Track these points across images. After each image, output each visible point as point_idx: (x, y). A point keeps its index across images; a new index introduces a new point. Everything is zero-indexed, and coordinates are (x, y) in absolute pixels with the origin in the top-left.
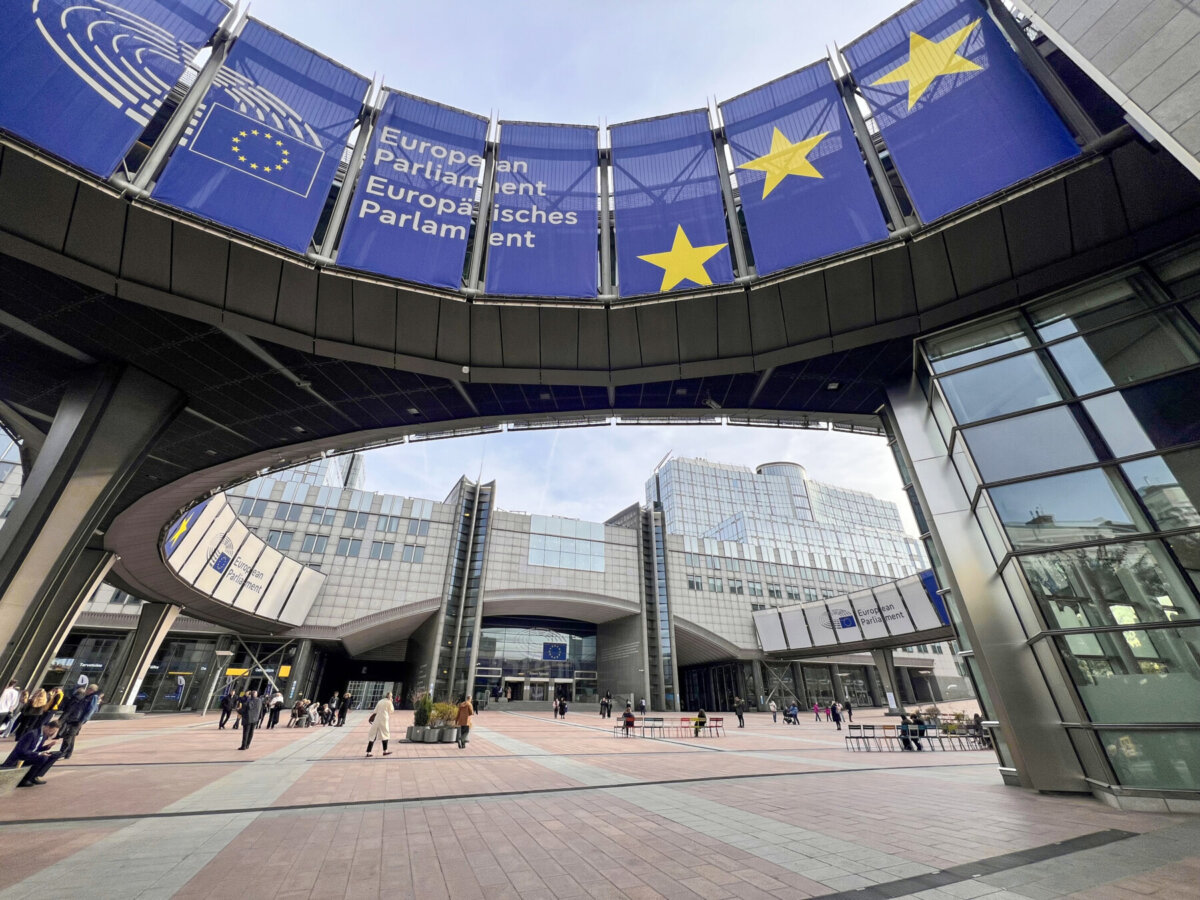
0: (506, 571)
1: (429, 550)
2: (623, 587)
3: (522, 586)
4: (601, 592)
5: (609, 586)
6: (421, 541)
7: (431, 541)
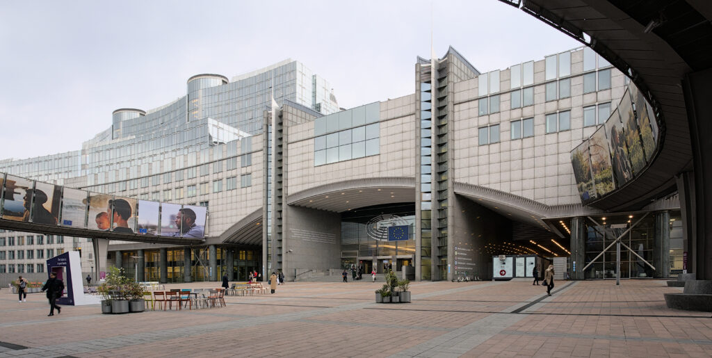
0: (299, 177)
1: (254, 175)
2: (399, 164)
3: (311, 186)
4: (376, 175)
5: (383, 168)
6: (249, 169)
7: (254, 168)
